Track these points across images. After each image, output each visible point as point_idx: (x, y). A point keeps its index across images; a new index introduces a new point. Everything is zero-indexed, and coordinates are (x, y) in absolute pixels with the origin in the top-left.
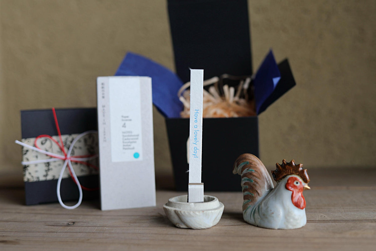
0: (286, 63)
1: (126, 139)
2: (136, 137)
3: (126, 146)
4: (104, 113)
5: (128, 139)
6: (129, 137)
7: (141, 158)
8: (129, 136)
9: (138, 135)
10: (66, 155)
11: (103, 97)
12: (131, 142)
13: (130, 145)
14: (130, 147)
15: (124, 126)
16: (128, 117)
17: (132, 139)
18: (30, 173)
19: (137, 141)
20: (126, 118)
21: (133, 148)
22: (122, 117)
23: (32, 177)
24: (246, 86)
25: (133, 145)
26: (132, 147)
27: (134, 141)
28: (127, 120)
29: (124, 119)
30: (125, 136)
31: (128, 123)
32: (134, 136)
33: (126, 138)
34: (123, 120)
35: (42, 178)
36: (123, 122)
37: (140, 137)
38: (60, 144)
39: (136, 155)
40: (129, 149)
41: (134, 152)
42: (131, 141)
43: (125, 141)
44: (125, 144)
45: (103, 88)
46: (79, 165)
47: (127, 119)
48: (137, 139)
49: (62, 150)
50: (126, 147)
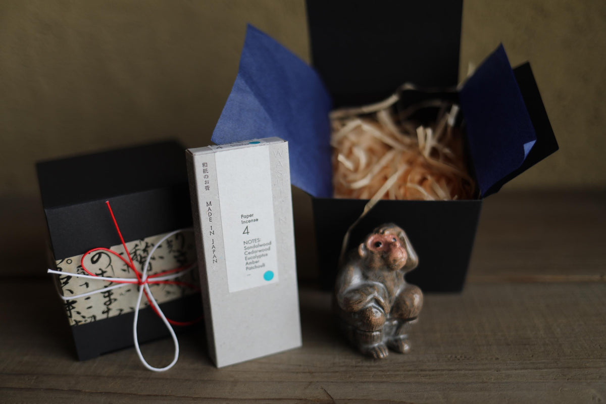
0: (526, 69)
1: (249, 253)
2: (267, 247)
3: (250, 263)
4: (210, 215)
5: (253, 252)
6: (255, 249)
7: (276, 279)
8: (255, 247)
9: (270, 243)
10: (140, 276)
11: (207, 188)
12: (260, 257)
13: (257, 262)
14: (257, 265)
15: (246, 231)
16: (251, 216)
17: (260, 251)
18: (78, 313)
19: (268, 252)
20: (248, 218)
21: (264, 265)
22: (242, 216)
23: (84, 317)
24: (451, 120)
25: (262, 260)
26: (260, 264)
27: (265, 253)
28: (249, 221)
29: (245, 220)
30: (249, 248)
31: (251, 226)
32: (264, 245)
33: (250, 250)
34: (243, 222)
35: (100, 317)
36: (245, 225)
37: (274, 246)
38: (125, 256)
39: (268, 276)
40: (256, 267)
41: (263, 270)
42: (258, 254)
43: (249, 256)
44: (249, 261)
45: (204, 171)
46: (161, 285)
47: (250, 219)
48: (269, 249)
49: (129, 266)
50: (251, 265)
